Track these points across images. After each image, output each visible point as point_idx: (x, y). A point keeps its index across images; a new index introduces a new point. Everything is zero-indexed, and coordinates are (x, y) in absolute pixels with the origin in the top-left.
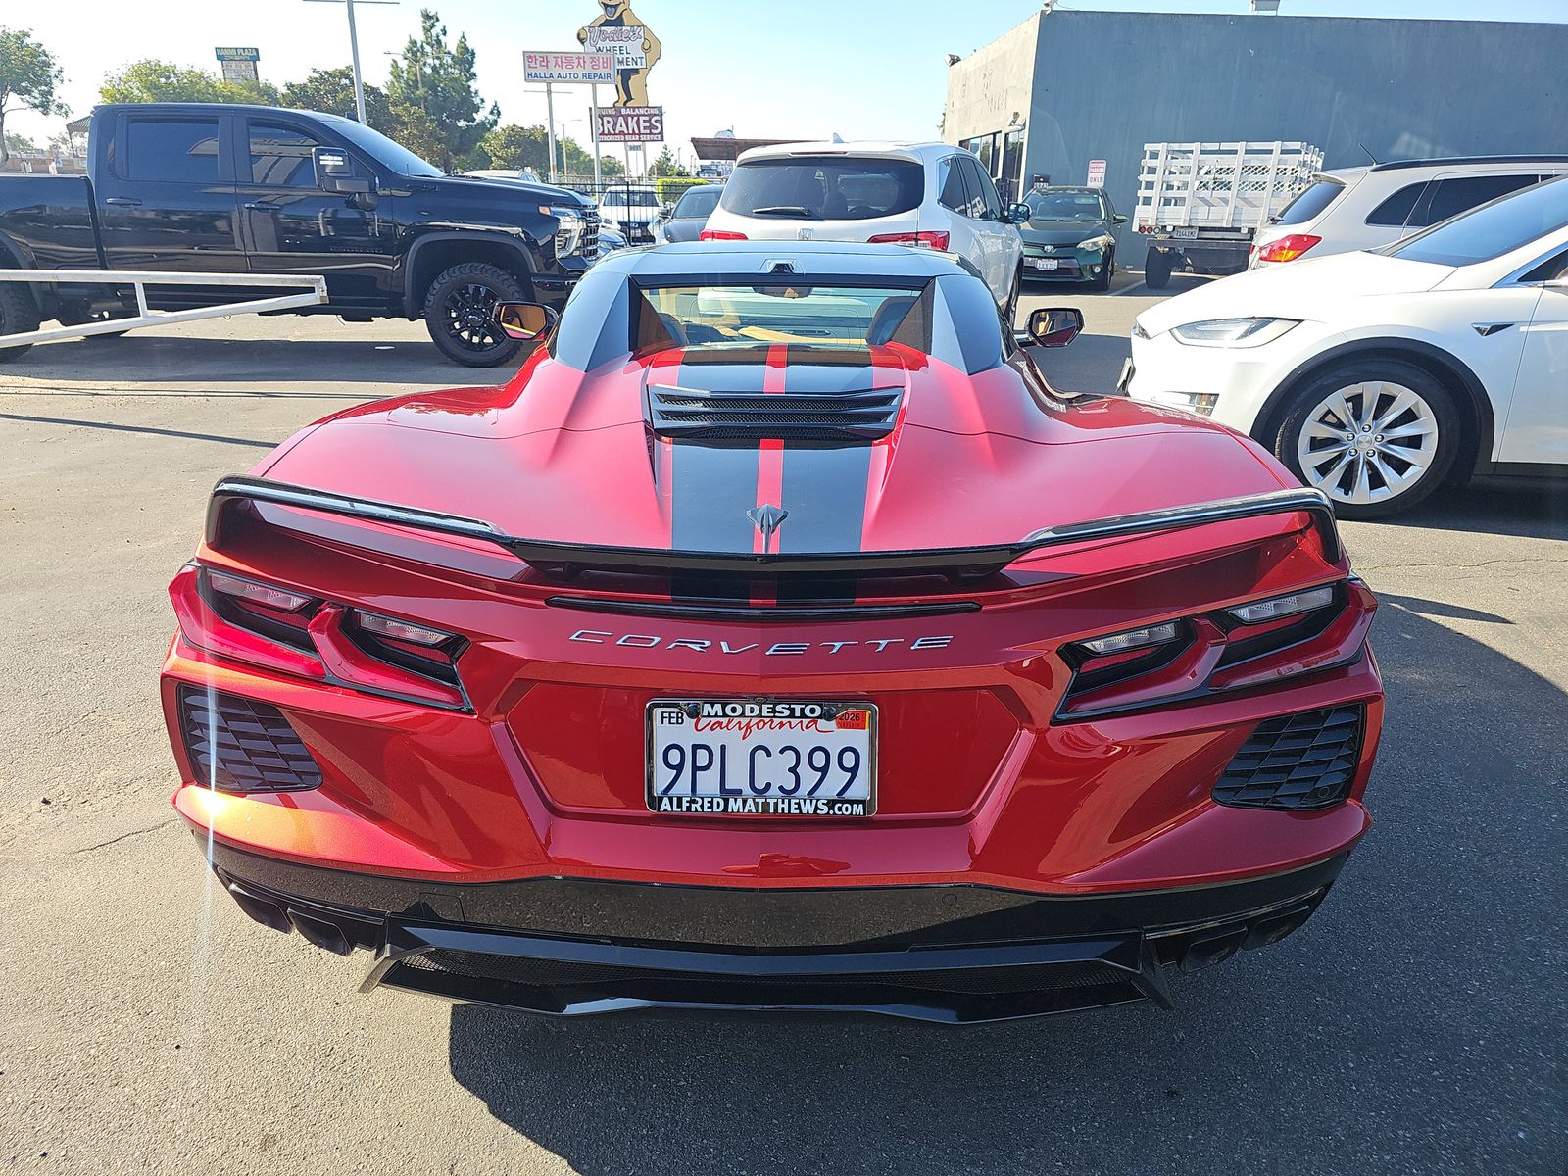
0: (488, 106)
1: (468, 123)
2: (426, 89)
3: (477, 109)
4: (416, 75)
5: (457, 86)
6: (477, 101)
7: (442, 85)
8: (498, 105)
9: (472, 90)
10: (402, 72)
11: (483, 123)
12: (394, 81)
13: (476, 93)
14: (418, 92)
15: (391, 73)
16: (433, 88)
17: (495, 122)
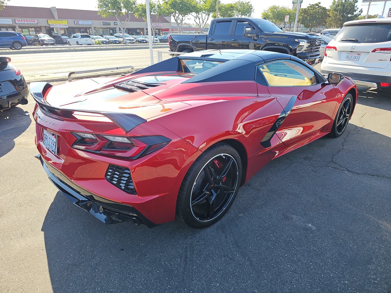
0: (359, 10)
1: (351, 15)
2: (341, 7)
3: (355, 11)
4: (339, 3)
5: (351, 5)
6: (356, 9)
7: (346, 5)
8: (362, 9)
9: (355, 6)
10: (336, 2)
11: (356, 15)
12: (333, 5)
13: (356, 6)
14: (338, 8)
15: (333, 3)
16: (344, 6)
17: (360, 14)
